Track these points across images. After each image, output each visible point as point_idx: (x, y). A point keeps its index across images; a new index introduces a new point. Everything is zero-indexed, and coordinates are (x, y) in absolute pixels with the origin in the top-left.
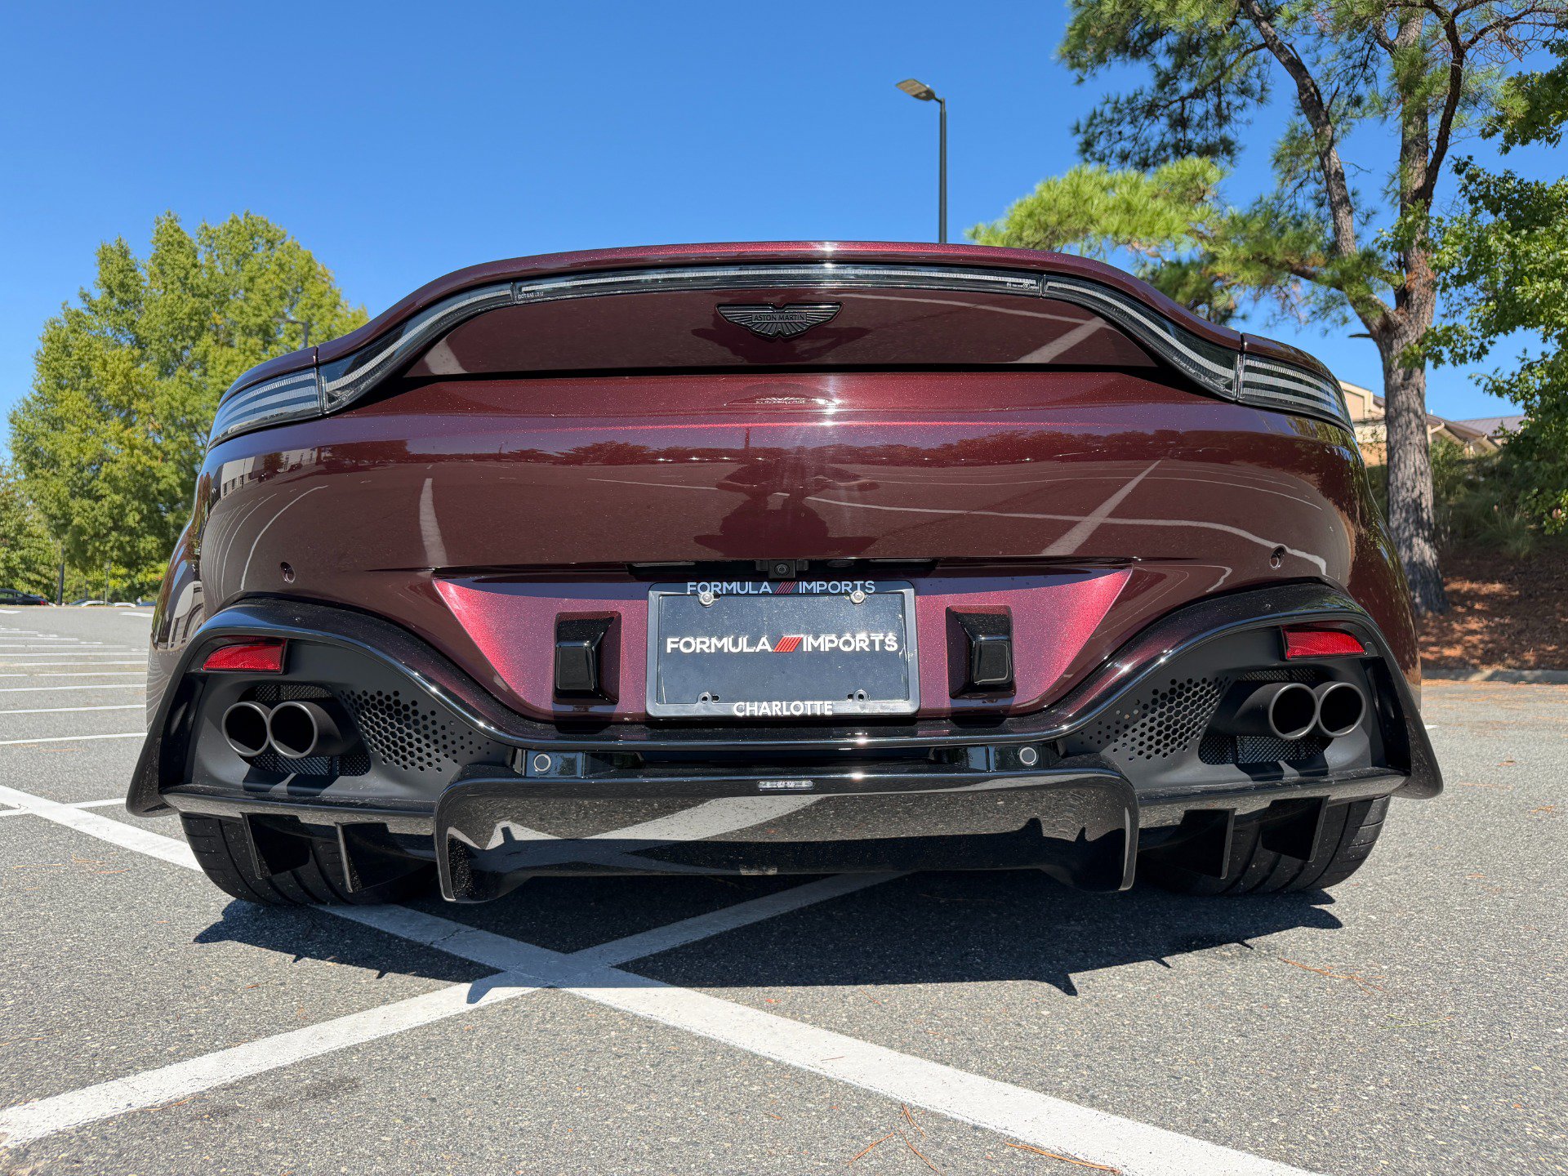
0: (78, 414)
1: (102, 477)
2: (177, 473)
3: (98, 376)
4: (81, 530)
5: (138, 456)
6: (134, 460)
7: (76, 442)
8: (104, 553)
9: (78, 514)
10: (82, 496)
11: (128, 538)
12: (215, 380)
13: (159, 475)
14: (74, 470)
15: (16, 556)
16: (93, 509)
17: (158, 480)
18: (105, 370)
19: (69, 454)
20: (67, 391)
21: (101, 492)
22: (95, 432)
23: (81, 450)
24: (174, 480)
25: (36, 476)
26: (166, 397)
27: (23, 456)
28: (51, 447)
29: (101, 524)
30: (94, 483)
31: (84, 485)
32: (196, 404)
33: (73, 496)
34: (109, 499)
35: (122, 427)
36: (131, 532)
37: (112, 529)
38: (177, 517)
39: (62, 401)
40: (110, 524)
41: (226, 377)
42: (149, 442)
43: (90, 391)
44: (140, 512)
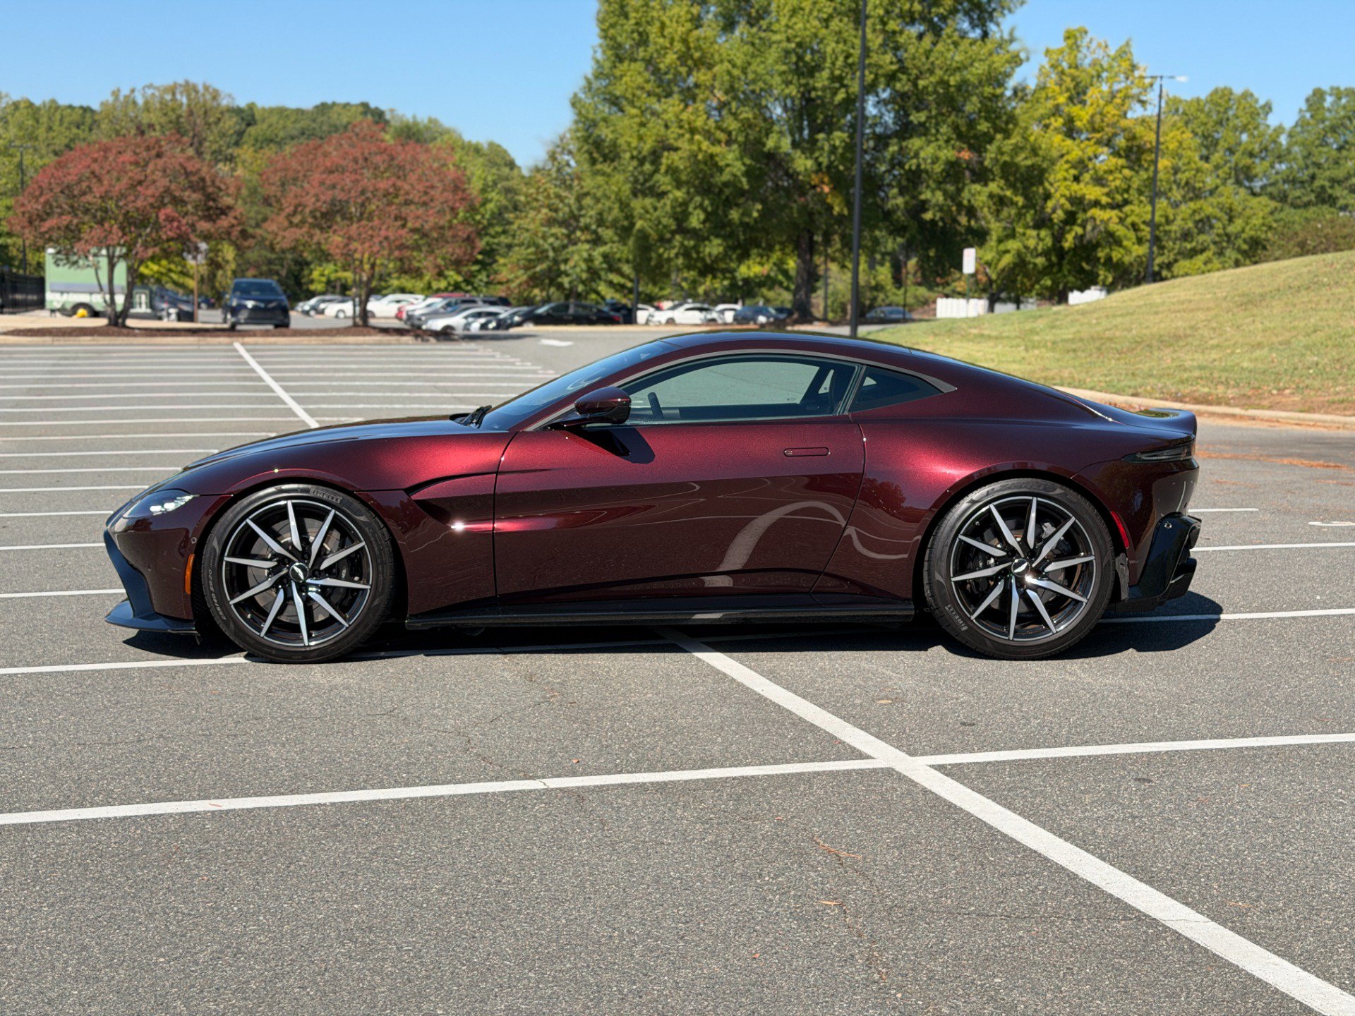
0: (638, 92)
1: (663, 169)
2: (741, 158)
3: (655, 43)
4: (643, 236)
5: (699, 143)
6: (695, 148)
7: (636, 127)
8: (669, 260)
9: (641, 218)
10: (645, 195)
11: (692, 243)
12: (779, 37)
13: (722, 163)
14: (635, 163)
15: (598, 253)
16: (655, 209)
17: (721, 170)
18: (664, 36)
19: (629, 144)
20: (626, 64)
21: (663, 188)
22: (654, 113)
23: (641, 138)
24: (738, 168)
25: (597, 173)
26: (726, 65)
27: (586, 148)
28: (611, 136)
29: (665, 227)
30: (657, 177)
31: (646, 181)
32: (761, 69)
33: (635, 193)
34: (671, 196)
35: (682, 106)
36: (694, 233)
37: (673, 233)
38: (743, 215)
39: (622, 76)
40: (674, 227)
41: (790, 31)
42: (711, 123)
43: (648, 62)
44: (704, 210)
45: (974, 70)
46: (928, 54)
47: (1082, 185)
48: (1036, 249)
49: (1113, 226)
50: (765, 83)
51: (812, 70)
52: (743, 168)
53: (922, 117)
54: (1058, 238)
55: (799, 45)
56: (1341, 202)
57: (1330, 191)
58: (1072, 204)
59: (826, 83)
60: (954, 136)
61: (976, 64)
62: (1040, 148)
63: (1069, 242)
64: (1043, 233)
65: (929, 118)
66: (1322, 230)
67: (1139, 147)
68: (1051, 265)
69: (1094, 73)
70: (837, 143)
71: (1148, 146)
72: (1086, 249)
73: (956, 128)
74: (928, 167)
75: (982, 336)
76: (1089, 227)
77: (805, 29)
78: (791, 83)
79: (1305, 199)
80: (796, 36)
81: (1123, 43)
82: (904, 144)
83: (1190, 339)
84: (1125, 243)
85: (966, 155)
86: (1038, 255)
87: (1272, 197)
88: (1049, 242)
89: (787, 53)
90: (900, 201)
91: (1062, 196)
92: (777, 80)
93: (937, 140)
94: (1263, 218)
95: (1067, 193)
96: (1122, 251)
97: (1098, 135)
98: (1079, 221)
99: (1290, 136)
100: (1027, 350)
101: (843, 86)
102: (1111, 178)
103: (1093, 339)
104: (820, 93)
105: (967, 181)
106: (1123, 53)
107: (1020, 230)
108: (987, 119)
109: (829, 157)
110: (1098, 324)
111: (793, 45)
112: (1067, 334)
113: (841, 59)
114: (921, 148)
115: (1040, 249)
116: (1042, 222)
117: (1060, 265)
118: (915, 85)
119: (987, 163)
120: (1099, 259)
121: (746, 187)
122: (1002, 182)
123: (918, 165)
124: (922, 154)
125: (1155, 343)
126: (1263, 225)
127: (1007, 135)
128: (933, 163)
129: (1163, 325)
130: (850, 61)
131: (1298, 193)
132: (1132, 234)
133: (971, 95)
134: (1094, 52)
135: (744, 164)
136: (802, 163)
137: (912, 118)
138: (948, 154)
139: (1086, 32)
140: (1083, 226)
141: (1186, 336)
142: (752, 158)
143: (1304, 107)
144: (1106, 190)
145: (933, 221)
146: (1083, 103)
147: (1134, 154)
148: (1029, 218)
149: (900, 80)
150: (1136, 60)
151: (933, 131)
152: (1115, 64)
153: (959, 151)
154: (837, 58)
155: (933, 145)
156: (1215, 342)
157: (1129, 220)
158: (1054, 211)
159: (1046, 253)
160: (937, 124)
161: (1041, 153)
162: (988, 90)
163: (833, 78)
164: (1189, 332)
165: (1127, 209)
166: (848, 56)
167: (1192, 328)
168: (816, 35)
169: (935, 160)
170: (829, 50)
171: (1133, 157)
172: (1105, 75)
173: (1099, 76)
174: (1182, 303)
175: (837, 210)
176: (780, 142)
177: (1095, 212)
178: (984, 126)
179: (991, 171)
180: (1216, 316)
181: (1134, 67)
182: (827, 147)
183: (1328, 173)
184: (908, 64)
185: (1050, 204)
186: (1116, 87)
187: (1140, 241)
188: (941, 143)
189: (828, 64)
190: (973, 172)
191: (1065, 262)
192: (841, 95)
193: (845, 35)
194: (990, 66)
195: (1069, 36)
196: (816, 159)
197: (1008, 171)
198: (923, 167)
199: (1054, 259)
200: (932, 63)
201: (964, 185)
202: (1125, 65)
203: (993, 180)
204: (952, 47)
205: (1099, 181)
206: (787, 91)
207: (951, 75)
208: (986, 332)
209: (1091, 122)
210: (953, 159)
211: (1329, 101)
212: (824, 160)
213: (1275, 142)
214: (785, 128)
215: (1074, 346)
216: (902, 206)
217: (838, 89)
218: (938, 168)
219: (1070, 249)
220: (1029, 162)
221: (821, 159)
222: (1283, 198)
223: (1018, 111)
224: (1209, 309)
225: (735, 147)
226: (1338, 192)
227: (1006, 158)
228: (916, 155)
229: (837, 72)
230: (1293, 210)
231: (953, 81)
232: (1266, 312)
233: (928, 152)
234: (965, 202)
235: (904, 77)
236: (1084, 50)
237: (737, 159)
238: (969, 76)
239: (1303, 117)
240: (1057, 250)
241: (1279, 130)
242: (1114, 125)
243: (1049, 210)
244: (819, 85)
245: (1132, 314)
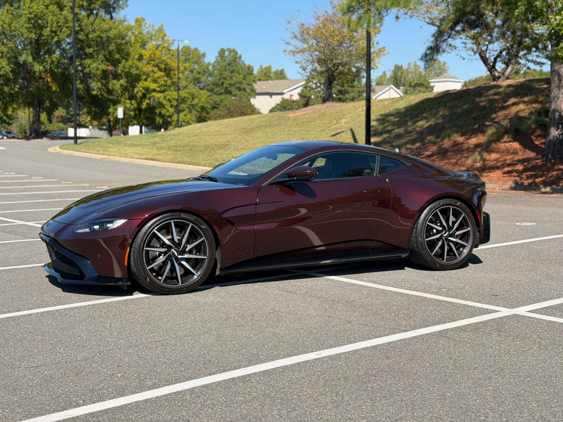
12: (25, 12)
24: (8, 69)
32: (17, 25)
38: (11, 89)
41: (31, 10)
45: (111, 32)
46: (92, 24)
47: (148, 83)
48: (130, 108)
49: (161, 100)
50: (19, 31)
51: (41, 28)
52: (10, 69)
53: (91, 50)
54: (139, 104)
55: (35, 16)
56: (234, 93)
57: (229, 89)
58: (145, 90)
59: (49, 33)
60: (105, 59)
61: (112, 30)
62: (139, 67)
63: (144, 106)
64: (133, 102)
65: (94, 51)
66: (235, 104)
67: (169, 68)
68: (136, 115)
69: (149, 36)
70: (54, 59)
71: (173, 68)
72: (151, 109)
73: (105, 56)
74: (94, 72)
75: (134, 144)
76: (152, 100)
77: (38, 9)
78: (32, 32)
79: (221, 92)
80: (34, 12)
81: (160, 25)
82: (83, 62)
83: (230, 146)
84: (166, 107)
85: (110, 68)
86: (131, 111)
87: (208, 90)
88: (136, 105)
89: (29, 19)
90: (81, 86)
91: (141, 87)
92: (25, 31)
93: (98, 61)
94: (206, 98)
95: (143, 86)
96: (165, 110)
97: (153, 63)
98: (148, 97)
99: (213, 66)
100: (157, 149)
101: (56, 35)
102: (159, 80)
103: (185, 146)
104: (46, 38)
105: (111, 79)
106: (160, 30)
107: (123, 100)
108: (118, 53)
109: (50, 65)
110: (184, 140)
111: (33, 16)
112: (173, 143)
113: (55, 23)
114: (91, 64)
115: (132, 108)
116: (132, 97)
117: (140, 115)
118: (87, 36)
119: (119, 72)
120: (156, 113)
121: (12, 77)
122: (126, 80)
123: (90, 71)
124: (92, 66)
125: (215, 148)
126: (206, 101)
127: (127, 60)
128: (96, 70)
129: (214, 140)
130: (59, 24)
131: (218, 89)
132: (168, 103)
133: (111, 43)
134: (147, 28)
135: (11, 67)
136: (38, 68)
137: (86, 51)
138: (103, 67)
139: (144, 20)
140: (149, 99)
141: (227, 145)
142: (15, 64)
143: (217, 55)
144: (158, 85)
145: (96, 95)
146: (145, 48)
147: (168, 71)
148: (126, 95)
149: (80, 34)
150: (166, 32)
151: (96, 57)
152: (158, 34)
153: (108, 65)
154: (53, 23)
155: (97, 62)
156: (241, 147)
157: (167, 98)
158: (137, 92)
159: (134, 110)
160: (98, 54)
161: (140, 69)
162: (119, 41)
163: (52, 32)
164: (227, 143)
165: (166, 93)
166: (58, 22)
167: (228, 141)
168: (42, 12)
169: (98, 69)
170: (50, 19)
171: (167, 72)
172: (153, 38)
173: (151, 38)
174: (218, 131)
175: (54, 88)
176: (26, 57)
177: (154, 94)
178: (117, 56)
179: (121, 75)
180: (236, 137)
181: (165, 35)
182: (49, 61)
183: (228, 82)
184: (84, 27)
185: (136, 90)
186: (159, 43)
187: (172, 106)
188: (99, 62)
189: (49, 25)
190: (113, 75)
191: (142, 114)
192: (56, 39)
193: (56, 13)
194: (119, 31)
195: (137, 21)
196: (44, 67)
197: (128, 75)
198: (92, 72)
199: (137, 113)
200: (95, 28)
201: (110, 80)
202: (162, 35)
203: (122, 79)
204: (102, 21)
205: (155, 81)
206: (30, 36)
207: (103, 34)
208: (135, 143)
209: (150, 56)
210: (105, 69)
211: (227, 53)
212: (48, 66)
213: (208, 69)
214: (29, 52)
215: (179, 149)
216: (82, 88)
217: (55, 36)
218: (99, 73)
219: (145, 109)
220: (136, 72)
221: (46, 66)
222: (212, 90)
223: (130, 51)
224: (231, 134)
225: (5, 59)
226: (232, 89)
227: (127, 70)
228: (89, 67)
229: (54, 29)
230: (216, 96)
231: (104, 35)
232: (257, 135)
233: (94, 65)
234: (111, 88)
235: (82, 33)
236: (143, 27)
237: (7, 65)
238: (109, 35)
239: (217, 60)
240: (139, 109)
241: (209, 64)
242: (160, 59)
243: (135, 92)
244: (45, 34)
245: (198, 136)
